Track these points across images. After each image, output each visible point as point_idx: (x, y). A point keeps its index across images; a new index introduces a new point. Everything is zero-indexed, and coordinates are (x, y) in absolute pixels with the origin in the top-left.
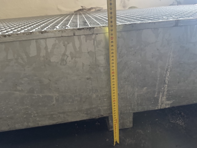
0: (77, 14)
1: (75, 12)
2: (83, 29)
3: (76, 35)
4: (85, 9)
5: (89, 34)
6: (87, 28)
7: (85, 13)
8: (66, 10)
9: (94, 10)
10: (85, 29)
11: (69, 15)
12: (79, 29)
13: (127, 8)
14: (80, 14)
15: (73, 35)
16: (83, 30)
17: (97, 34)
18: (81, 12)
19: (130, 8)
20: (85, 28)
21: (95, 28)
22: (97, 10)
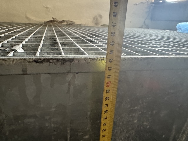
0: (46, 26)
1: (46, 22)
2: (48, 60)
3: (28, 72)
4: (56, 21)
5: (59, 73)
6: (58, 60)
7: (56, 25)
8: (35, 19)
9: (66, 23)
10: (51, 61)
11: (36, 25)
12: (37, 61)
13: (99, 26)
14: (50, 26)
15: (22, 73)
16: (48, 63)
17: (77, 73)
18: (52, 24)
19: (102, 26)
20: (52, 59)
21: (75, 61)
22: (69, 23)
